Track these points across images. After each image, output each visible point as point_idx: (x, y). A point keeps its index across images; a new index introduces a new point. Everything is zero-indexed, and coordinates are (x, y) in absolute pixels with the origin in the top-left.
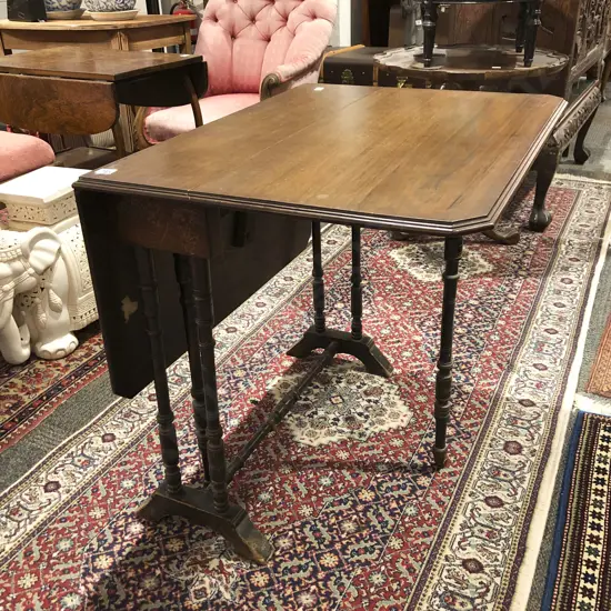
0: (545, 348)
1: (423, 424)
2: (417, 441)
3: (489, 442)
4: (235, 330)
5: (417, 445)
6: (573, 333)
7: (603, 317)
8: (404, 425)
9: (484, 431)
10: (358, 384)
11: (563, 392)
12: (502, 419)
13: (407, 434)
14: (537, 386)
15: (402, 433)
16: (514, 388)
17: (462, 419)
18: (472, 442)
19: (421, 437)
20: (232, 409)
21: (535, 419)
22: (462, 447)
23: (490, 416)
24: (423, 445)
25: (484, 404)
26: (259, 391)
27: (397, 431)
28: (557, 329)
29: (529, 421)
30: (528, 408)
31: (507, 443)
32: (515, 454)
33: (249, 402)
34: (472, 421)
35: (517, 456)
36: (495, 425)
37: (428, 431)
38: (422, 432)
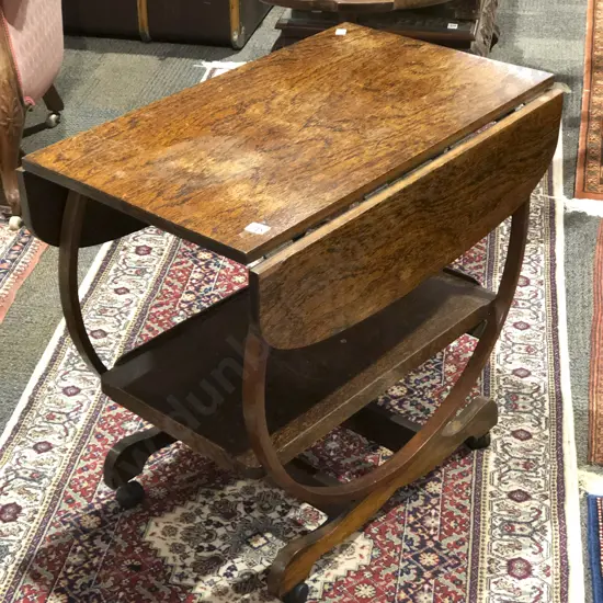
0: (521, 402)
1: (392, 554)
2: (392, 584)
3: (486, 565)
4: (49, 447)
5: (393, 589)
6: (550, 372)
7: (583, 336)
8: (366, 561)
9: (475, 550)
10: (279, 508)
11: (561, 469)
12: (493, 527)
13: (376, 574)
14: (525, 466)
15: (367, 575)
16: (496, 476)
17: (441, 537)
18: (466, 570)
19: (395, 575)
20: (102, 585)
21: (536, 518)
22: (454, 580)
23: (477, 525)
24: (401, 588)
25: (463, 509)
26: (133, 548)
27: (359, 573)
28: (529, 368)
29: (529, 524)
30: (523, 504)
31: (510, 563)
32: (524, 577)
33: (124, 569)
34: (455, 537)
35: (528, 580)
36: (487, 539)
37: (402, 565)
38: (394, 568)
